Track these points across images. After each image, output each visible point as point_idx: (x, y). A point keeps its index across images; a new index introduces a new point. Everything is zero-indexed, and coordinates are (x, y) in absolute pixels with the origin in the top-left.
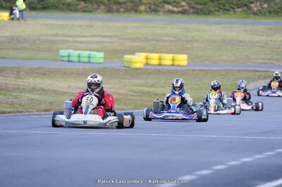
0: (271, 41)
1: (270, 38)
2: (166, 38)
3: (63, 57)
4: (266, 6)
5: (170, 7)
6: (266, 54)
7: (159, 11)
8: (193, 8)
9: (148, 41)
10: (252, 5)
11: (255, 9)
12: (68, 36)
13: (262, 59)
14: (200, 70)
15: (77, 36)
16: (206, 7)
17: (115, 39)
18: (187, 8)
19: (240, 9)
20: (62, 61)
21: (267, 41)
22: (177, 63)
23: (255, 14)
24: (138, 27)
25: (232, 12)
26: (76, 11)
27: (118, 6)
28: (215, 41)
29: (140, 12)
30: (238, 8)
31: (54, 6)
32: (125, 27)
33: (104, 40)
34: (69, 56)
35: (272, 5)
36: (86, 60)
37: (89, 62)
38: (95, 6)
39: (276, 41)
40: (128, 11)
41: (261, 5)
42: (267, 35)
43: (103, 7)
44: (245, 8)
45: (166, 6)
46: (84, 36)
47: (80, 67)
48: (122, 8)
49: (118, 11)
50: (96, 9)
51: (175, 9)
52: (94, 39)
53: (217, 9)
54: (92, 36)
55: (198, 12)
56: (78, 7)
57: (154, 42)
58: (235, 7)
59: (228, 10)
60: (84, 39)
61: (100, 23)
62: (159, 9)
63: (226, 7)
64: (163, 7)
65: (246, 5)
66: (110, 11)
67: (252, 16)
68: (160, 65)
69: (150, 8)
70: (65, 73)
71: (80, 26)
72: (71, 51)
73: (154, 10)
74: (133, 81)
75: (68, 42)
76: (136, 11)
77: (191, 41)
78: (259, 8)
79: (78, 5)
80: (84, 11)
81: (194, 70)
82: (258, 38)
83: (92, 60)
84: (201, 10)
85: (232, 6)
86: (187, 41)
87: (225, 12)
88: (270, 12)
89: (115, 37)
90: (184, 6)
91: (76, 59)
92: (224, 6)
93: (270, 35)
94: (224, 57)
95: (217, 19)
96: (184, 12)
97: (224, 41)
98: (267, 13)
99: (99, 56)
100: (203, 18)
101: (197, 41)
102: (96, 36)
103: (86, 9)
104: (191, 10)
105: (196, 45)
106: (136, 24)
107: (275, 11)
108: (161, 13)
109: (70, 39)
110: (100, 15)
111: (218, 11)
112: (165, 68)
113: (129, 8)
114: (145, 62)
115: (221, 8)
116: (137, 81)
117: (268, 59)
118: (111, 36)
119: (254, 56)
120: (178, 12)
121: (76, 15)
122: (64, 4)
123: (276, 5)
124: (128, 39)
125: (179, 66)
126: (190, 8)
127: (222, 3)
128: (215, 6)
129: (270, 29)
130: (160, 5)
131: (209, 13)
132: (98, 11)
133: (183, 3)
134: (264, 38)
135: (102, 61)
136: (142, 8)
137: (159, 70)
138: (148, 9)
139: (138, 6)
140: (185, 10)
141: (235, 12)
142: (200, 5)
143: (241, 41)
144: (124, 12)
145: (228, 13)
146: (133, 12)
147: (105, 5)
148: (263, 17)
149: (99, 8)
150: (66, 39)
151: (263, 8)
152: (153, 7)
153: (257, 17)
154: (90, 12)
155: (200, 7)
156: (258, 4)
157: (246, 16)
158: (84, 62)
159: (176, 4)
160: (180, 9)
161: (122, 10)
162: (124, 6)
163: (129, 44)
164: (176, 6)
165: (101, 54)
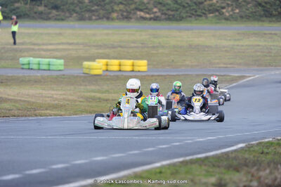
0: (238, 45)
1: (236, 43)
2: (133, 45)
3: (23, 64)
4: (237, 11)
5: (142, 14)
6: (229, 59)
7: (131, 18)
8: (166, 14)
9: (114, 47)
10: (224, 11)
11: (227, 14)
12: (34, 44)
13: (225, 64)
14: (159, 76)
15: (43, 44)
16: (178, 13)
17: (81, 47)
18: (159, 14)
19: (211, 15)
20: (23, 69)
21: (234, 45)
22: (137, 69)
23: (227, 19)
24: (107, 34)
25: (204, 18)
26: (48, 19)
27: (90, 14)
28: (181, 47)
29: (113, 19)
30: (210, 13)
31: (27, 14)
32: (94, 35)
33: (70, 47)
34: (29, 64)
35: (244, 10)
36: (45, 67)
37: (49, 70)
38: (67, 14)
39: (242, 46)
40: (100, 19)
41: (232, 10)
42: (235, 40)
43: (75, 15)
44: (217, 14)
45: (138, 13)
46: (51, 44)
47: (39, 74)
48: (94, 15)
49: (90, 19)
50: (68, 17)
51: (148, 16)
52: (61, 47)
53: (189, 14)
54: (59, 44)
55: (170, 19)
56: (50, 16)
57: (119, 49)
58: (207, 13)
59: (200, 16)
60: (50, 47)
61: (70, 31)
62: (131, 16)
63: (198, 13)
64: (135, 13)
65: (217, 11)
66: (82, 19)
67: (224, 21)
68: (120, 71)
69: (122, 15)
70: (22, 81)
71: (49, 34)
72: (31, 59)
73: (126, 17)
74: (88, 87)
75: (33, 50)
76: (108, 19)
77: (157, 47)
78: (231, 13)
79: (50, 13)
80: (56, 19)
81: (152, 76)
82: (225, 43)
83: (52, 68)
84: (173, 16)
85: (204, 11)
86: (154, 47)
87: (197, 17)
88: (242, 17)
89: (82, 44)
90: (156, 12)
91: (35, 67)
92: (196, 12)
93: (238, 40)
94: (187, 63)
95: (189, 25)
96: (156, 19)
97: (190, 46)
98: (239, 18)
99: (58, 64)
100: (174, 25)
101: (163, 47)
102: (63, 44)
103: (58, 17)
104: (163, 17)
105: (161, 51)
106: (106, 31)
107: (246, 16)
108: (133, 20)
109: (36, 47)
110: (72, 23)
111: (190, 17)
112: (124, 74)
113: (101, 16)
114: (104, 68)
115: (193, 14)
116: (93, 87)
117: (231, 64)
118: (77, 44)
119: (217, 61)
120: (151, 19)
121: (48, 23)
122: (36, 13)
123: (248, 10)
124: (94, 46)
125: (139, 71)
126: (162, 14)
127: (193, 9)
128: (187, 12)
129: (238, 34)
130: (132, 12)
131: (181, 19)
132: (70, 18)
133: (155, 10)
134: (231, 43)
135: (62, 68)
136: (115, 15)
137: (117, 76)
138: (120, 17)
139: (110, 13)
140: (157, 17)
141: (207, 17)
142: (172, 11)
143: (207, 47)
144: (96, 19)
145: (200, 18)
146: (105, 19)
147: (77, 13)
148: (235, 22)
149: (71, 17)
150: (32, 47)
151: (234, 13)
152: (125, 14)
153: (229, 22)
154: (62, 20)
155: (172, 13)
156: (230, 9)
157: (218, 21)
158: (44, 70)
159: (148, 11)
160: (152, 16)
161: (94, 18)
162: (96, 14)
163: (94, 51)
164: (148, 13)
165: (62, 61)
